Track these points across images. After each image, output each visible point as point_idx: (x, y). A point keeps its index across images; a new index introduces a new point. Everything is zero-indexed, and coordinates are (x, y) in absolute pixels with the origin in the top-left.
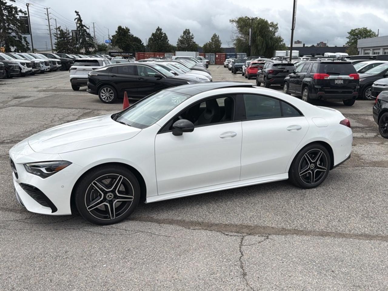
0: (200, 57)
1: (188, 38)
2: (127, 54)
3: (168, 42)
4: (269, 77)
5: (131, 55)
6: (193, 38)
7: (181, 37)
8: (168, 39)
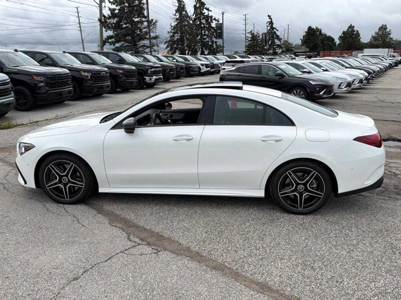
2: (312, 53)
3: (360, 39)
5: (315, 55)
6: (390, 34)
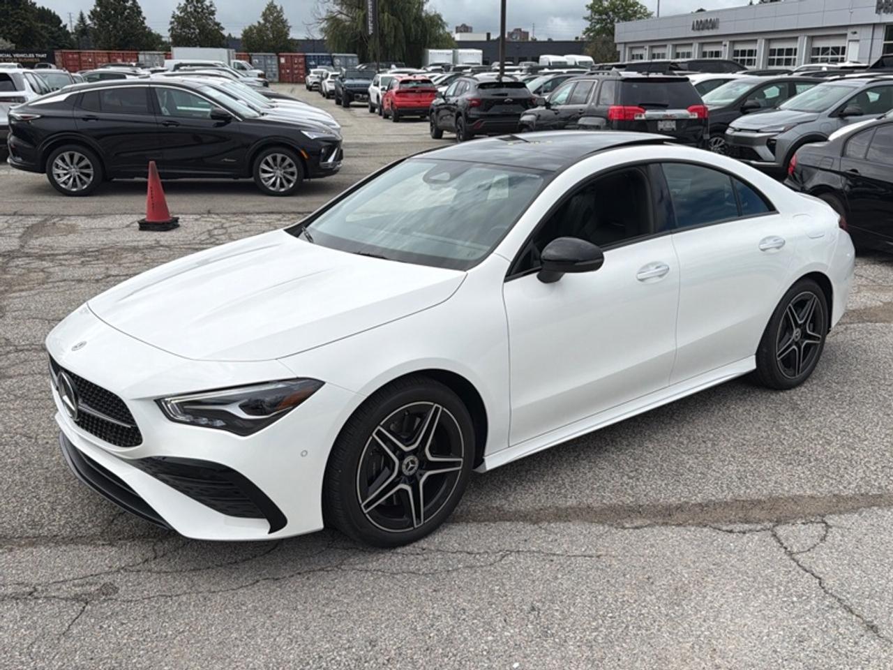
0: (239, 61)
1: (198, 13)
2: (31, 55)
4: (471, 116)
6: (213, 13)
7: (178, 8)
8: (144, 14)
